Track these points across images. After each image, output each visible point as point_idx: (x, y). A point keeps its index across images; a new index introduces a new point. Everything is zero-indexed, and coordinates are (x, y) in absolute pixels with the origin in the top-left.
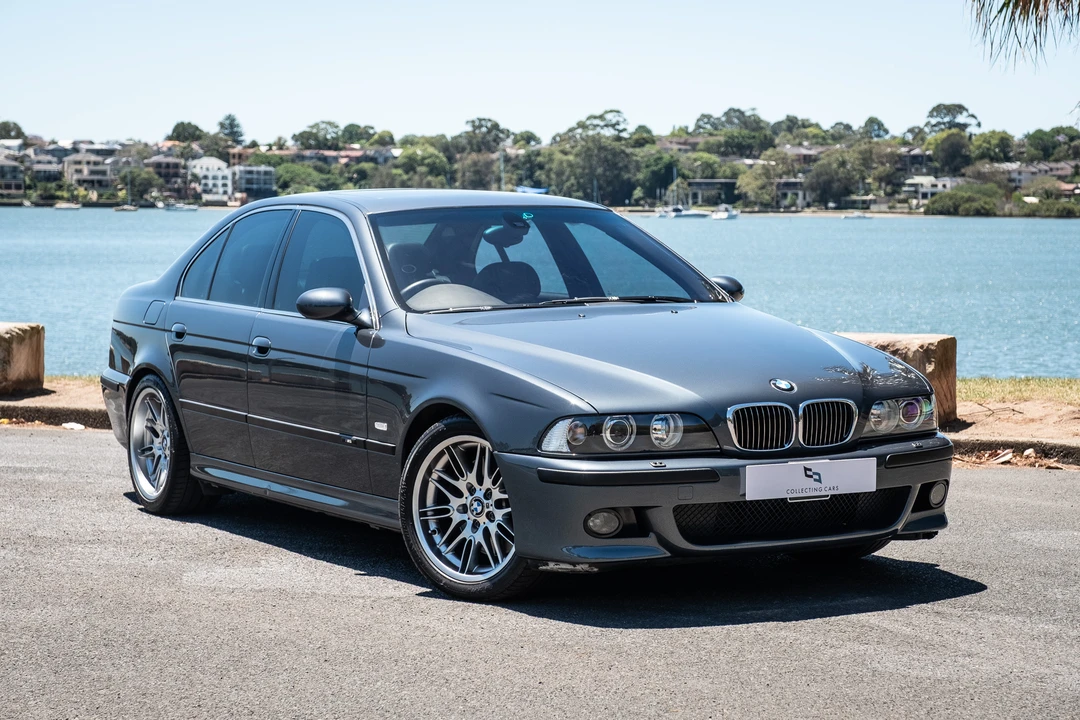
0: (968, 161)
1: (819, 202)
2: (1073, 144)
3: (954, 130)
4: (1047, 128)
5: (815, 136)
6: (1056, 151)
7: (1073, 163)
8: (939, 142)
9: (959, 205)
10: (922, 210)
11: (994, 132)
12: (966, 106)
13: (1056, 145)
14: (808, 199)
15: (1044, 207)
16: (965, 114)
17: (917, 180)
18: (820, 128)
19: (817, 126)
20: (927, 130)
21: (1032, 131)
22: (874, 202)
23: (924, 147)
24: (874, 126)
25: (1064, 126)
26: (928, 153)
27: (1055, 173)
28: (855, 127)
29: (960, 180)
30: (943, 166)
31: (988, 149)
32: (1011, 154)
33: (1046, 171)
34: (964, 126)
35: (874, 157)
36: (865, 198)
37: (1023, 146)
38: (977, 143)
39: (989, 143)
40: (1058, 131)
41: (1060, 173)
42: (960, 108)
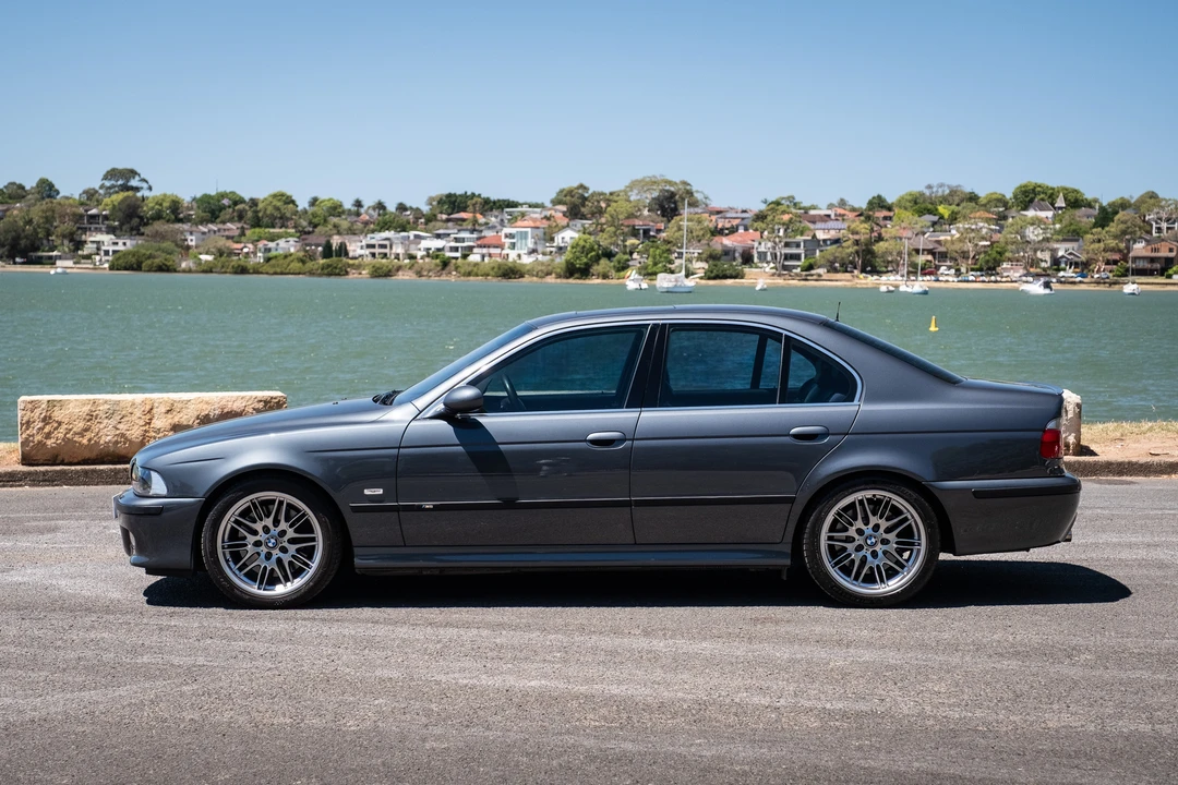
0: (144, 222)
1: (8, 257)
2: (236, 208)
3: (130, 193)
4: (213, 193)
6: (222, 214)
7: (239, 225)
8: (116, 203)
9: (141, 263)
10: (106, 265)
11: (165, 195)
12: (138, 171)
13: (223, 208)
15: (220, 265)
16: (137, 178)
17: (99, 237)
20: (101, 191)
21: (198, 196)
22: (60, 258)
23: (101, 207)
24: (47, 189)
25: (228, 191)
26: (104, 213)
27: (222, 233)
28: (28, 188)
29: (140, 241)
30: (122, 225)
31: (161, 211)
32: (181, 215)
33: (215, 232)
34: (137, 189)
35: (57, 215)
36: (51, 254)
37: (192, 209)
38: (151, 205)
39: (161, 205)
40: (223, 195)
41: (227, 233)
42: (133, 173)
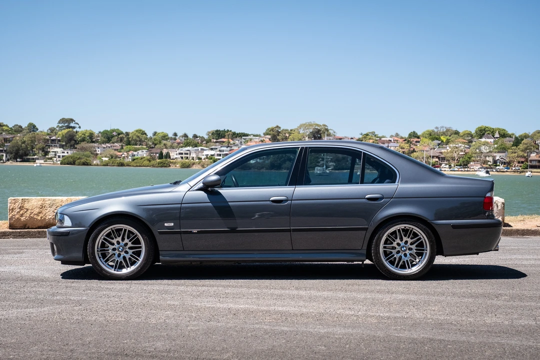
0: (77, 142)
1: (14, 158)
2: (119, 136)
3: (71, 129)
4: (109, 129)
5: (6, 130)
6: (112, 139)
7: (121, 144)
8: (64, 134)
9: (75, 161)
10: (59, 162)
11: (87, 130)
13: (113, 136)
14: (8, 157)
15: (111, 162)
16: (74, 122)
17: (56, 149)
18: (8, 127)
19: (7, 126)
20: (57, 129)
21: (102, 131)
22: (38, 159)
23: (57, 136)
24: (32, 128)
25: (115, 129)
26: (58, 138)
27: (113, 148)
28: (23, 127)
29: (75, 151)
30: (66, 144)
31: (84, 138)
32: (94, 140)
33: (109, 147)
34: (74, 128)
35: (36, 140)
36: (34, 157)
37: (99, 137)
38: (80, 135)
39: (85, 135)
40: (113, 131)
41: (115, 148)
42: (72, 120)
